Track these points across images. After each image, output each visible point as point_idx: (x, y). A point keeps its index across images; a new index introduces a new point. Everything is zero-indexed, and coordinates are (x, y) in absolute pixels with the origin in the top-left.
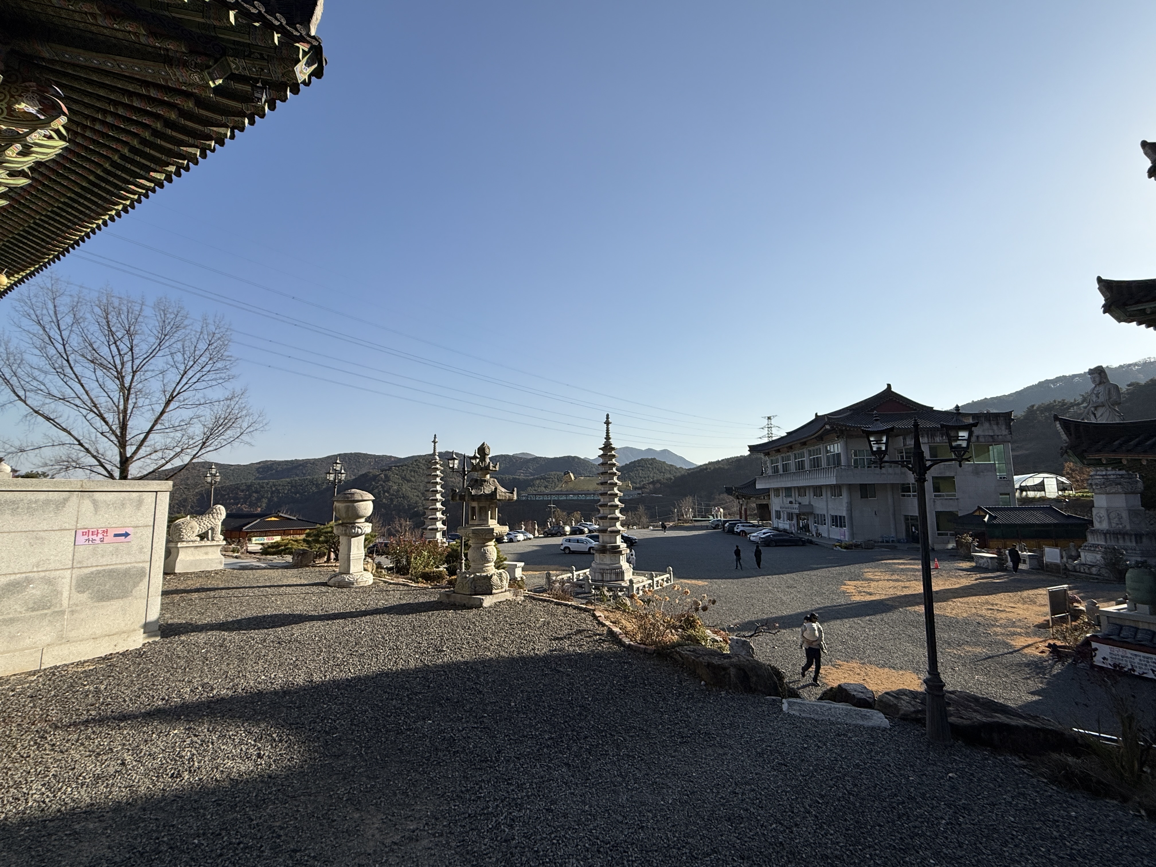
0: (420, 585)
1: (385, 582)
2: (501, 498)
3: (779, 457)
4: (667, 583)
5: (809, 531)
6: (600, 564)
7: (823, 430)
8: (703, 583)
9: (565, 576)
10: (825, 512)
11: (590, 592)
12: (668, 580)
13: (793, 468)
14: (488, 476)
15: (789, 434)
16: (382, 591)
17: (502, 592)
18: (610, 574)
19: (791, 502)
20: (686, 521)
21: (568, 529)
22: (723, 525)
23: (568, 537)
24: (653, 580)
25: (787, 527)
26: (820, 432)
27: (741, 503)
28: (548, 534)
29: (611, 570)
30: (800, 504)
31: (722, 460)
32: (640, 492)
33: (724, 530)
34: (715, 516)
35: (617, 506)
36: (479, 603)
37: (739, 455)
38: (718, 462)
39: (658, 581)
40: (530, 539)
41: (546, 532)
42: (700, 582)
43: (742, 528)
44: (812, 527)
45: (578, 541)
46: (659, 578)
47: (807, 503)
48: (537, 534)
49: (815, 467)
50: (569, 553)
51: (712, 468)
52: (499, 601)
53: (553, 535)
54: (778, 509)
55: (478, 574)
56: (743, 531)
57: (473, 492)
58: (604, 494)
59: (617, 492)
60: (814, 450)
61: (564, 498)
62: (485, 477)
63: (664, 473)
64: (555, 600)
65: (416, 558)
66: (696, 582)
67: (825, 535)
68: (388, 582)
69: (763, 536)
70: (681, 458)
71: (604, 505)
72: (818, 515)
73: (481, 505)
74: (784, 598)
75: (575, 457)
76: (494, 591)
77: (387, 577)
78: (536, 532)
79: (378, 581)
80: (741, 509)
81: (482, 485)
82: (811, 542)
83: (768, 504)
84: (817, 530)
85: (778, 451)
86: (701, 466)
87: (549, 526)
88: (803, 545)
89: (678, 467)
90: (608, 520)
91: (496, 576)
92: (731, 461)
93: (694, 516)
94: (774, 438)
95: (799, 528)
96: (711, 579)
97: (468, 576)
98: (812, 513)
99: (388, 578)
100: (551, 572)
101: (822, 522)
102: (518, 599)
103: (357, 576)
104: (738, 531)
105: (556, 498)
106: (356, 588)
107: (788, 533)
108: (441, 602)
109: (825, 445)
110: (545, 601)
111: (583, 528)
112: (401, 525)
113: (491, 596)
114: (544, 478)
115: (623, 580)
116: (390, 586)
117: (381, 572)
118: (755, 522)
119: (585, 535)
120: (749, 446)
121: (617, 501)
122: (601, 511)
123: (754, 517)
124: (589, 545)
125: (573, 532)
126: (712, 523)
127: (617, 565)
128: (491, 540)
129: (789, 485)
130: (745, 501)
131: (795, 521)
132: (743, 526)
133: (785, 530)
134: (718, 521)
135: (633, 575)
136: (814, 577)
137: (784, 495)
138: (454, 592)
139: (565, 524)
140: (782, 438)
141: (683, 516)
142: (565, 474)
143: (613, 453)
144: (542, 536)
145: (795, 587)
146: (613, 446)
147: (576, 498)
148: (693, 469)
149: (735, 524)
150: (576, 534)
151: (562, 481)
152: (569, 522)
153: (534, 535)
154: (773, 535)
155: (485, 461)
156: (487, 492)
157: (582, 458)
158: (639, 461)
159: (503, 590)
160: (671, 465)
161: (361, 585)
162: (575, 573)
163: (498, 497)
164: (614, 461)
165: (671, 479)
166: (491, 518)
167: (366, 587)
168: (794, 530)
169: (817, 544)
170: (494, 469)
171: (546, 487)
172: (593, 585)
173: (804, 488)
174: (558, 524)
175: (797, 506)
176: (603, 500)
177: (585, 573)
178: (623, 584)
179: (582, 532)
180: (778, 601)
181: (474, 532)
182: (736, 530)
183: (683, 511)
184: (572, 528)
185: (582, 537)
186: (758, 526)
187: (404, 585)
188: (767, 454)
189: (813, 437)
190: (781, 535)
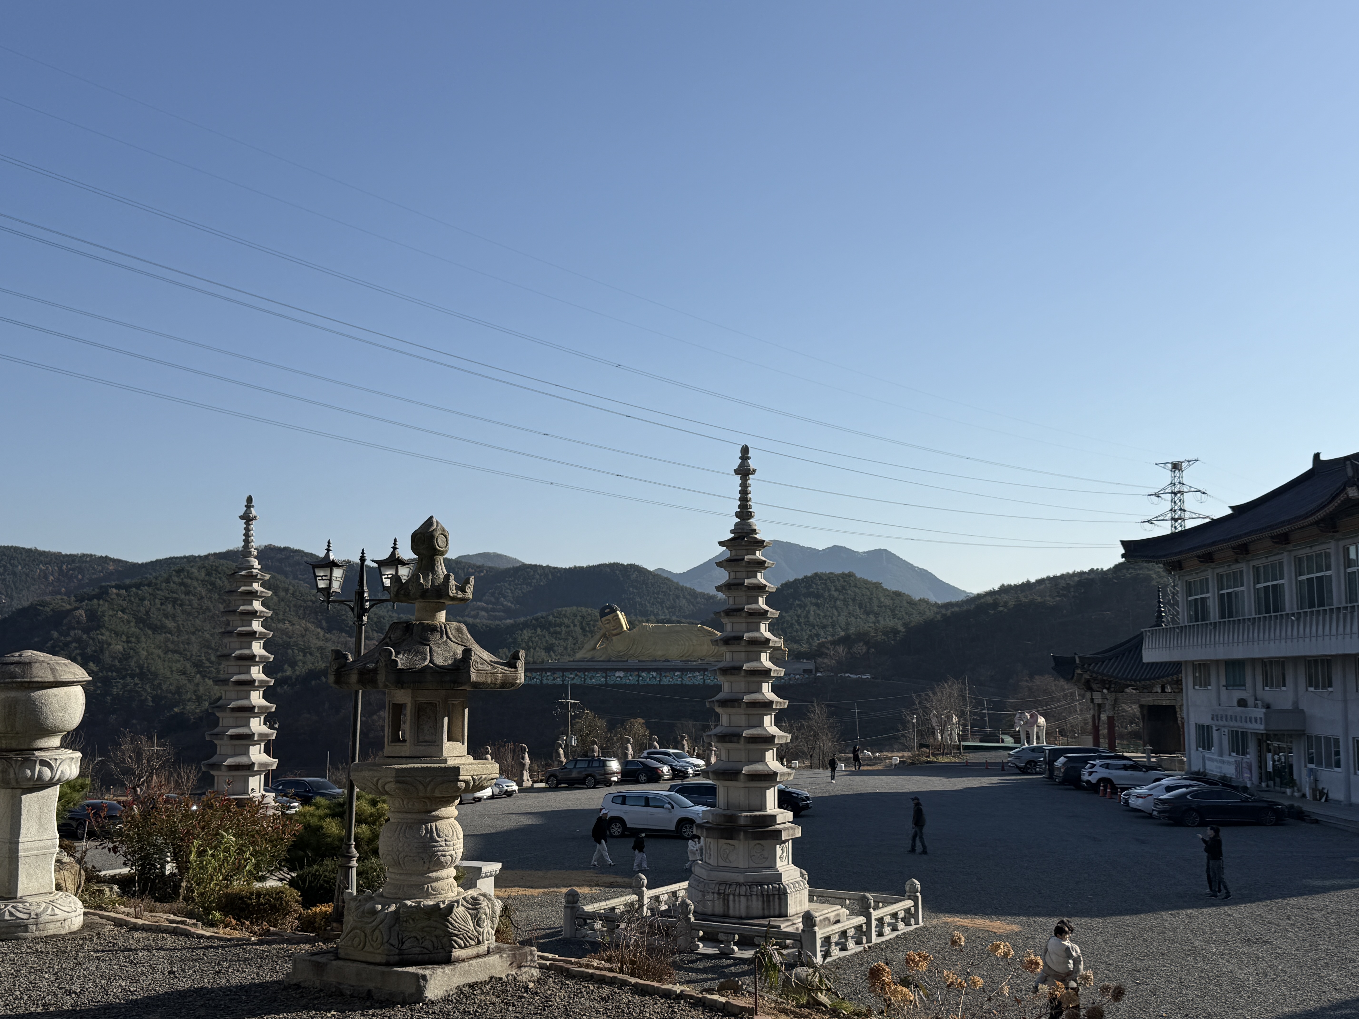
0: (221, 932)
1: (119, 923)
2: (482, 680)
3: (1210, 574)
4: (908, 924)
5: (1291, 783)
6: (718, 868)
7: (1337, 502)
8: (1008, 928)
9: (619, 902)
10: (1337, 731)
11: (693, 950)
12: (909, 916)
13: (1248, 606)
14: (442, 616)
15: (1239, 510)
16: (112, 949)
17: (478, 956)
18: (748, 896)
19: (1242, 703)
20: (942, 749)
21: (614, 765)
22: (1051, 763)
23: (613, 790)
24: (868, 917)
25: (1230, 771)
26: (1331, 507)
27: (1098, 700)
28: (559, 782)
29: (750, 885)
30: (1268, 707)
31: (1040, 582)
32: (810, 665)
33: (1051, 777)
34: (1023, 736)
35: (768, 705)
36: (413, 990)
37: (1086, 569)
38: (1027, 586)
39: (880, 920)
40: (509, 794)
41: (553, 775)
42: (997, 923)
43: (1101, 773)
44: (1302, 774)
45: (647, 801)
46: (883, 912)
47: (1288, 706)
48: (527, 783)
49: (1312, 605)
50: (622, 836)
51: (1012, 603)
52: (471, 980)
53: (574, 783)
54: (1206, 720)
55: (409, 903)
56: (1106, 781)
57: (401, 661)
58: (732, 670)
59: (768, 664)
60: (1309, 558)
61: (598, 679)
62: (433, 616)
63: (876, 615)
64: (633, 980)
65: (201, 853)
66: (988, 922)
67: (1337, 794)
68: (126, 923)
69: (1166, 796)
70: (925, 575)
71: (732, 702)
72: (1318, 738)
73: (422, 700)
74: (1240, 974)
75: (632, 566)
76: (457, 953)
77: (122, 908)
78: (526, 775)
79: (97, 919)
80: (1096, 719)
81: (424, 641)
82: (1299, 815)
83: (1173, 707)
84: (1316, 781)
85: (1208, 558)
86: (979, 596)
87: (563, 759)
88: (1276, 824)
89: (916, 597)
90: (741, 745)
91: (461, 909)
92: (1062, 583)
93: (963, 738)
94: (1190, 524)
95: (1265, 776)
96: (1027, 915)
97: (379, 907)
98: (1301, 734)
99: (123, 912)
100: (579, 890)
101: (1329, 757)
102: (525, 977)
103: (37, 904)
104: (1093, 779)
105: (577, 681)
106: (35, 940)
107: (1235, 788)
108: (298, 986)
109: (1342, 543)
110: (601, 981)
111: (657, 764)
112: (139, 754)
113: (448, 969)
114: (545, 625)
115: (783, 915)
116: (137, 935)
117: (101, 892)
118: (1137, 756)
119: (668, 785)
120: (1125, 544)
121: (767, 692)
122: (724, 720)
123: (1134, 739)
124: (679, 814)
125: (629, 775)
126: (1018, 757)
127: (768, 872)
128: (447, 802)
129: (1238, 652)
130: (1111, 697)
131: (1251, 757)
132: (1107, 766)
133: (1225, 781)
134: (1033, 750)
135: (811, 900)
136: (1317, 915)
137: (1223, 682)
138: (335, 954)
139: (607, 752)
140: (1215, 524)
141: (933, 733)
142: (603, 615)
143: (759, 555)
144: (543, 785)
145: (1267, 942)
146: (757, 536)
147: (632, 679)
148: (957, 604)
149: (1085, 760)
150: (638, 782)
151: (592, 632)
152: (617, 748)
153: (520, 784)
154: (1195, 795)
155: (434, 572)
156: (439, 661)
157: (651, 568)
158: (808, 581)
159: (483, 948)
160: (898, 594)
161: (51, 932)
162: (648, 894)
163: (474, 677)
164: (760, 578)
165: (899, 632)
166: (448, 740)
167: (63, 937)
168: (1249, 779)
169: (1317, 822)
170: (460, 595)
171: (549, 649)
172: (701, 927)
173: (1281, 663)
174: (586, 753)
175: (1260, 712)
176: (727, 686)
177: (674, 894)
178: (785, 927)
179: (654, 776)
180: (1224, 980)
181: (402, 778)
182: (1086, 777)
183: (934, 722)
184: (625, 763)
185: (660, 790)
186: (1150, 768)
187: (175, 932)
188: (1175, 567)
189: (1312, 519)
190: (1219, 795)
